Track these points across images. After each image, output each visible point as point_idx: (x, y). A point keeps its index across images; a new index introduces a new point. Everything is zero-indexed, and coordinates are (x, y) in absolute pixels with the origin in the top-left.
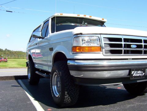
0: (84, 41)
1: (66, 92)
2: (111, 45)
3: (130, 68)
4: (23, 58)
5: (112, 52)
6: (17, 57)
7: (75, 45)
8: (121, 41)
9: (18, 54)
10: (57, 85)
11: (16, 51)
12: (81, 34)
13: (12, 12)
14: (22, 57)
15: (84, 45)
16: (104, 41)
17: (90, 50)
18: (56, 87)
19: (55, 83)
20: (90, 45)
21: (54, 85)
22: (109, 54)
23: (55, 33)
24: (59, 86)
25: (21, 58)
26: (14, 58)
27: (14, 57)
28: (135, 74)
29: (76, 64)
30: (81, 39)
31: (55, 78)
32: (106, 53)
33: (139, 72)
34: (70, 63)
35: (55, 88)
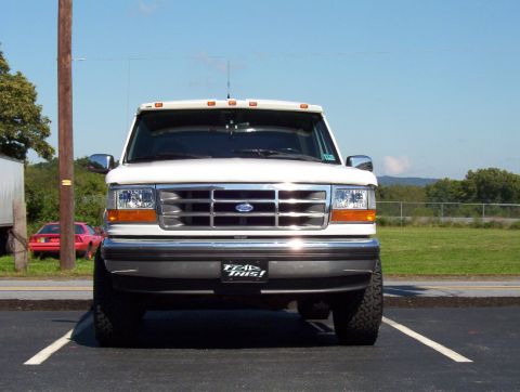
28: (233, 271)
33: (248, 268)
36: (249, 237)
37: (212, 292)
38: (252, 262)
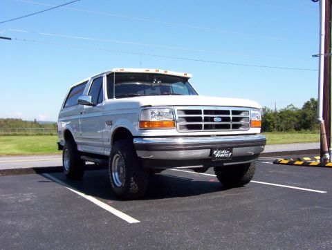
0: (153, 115)
1: (132, 178)
2: (188, 119)
3: (213, 147)
4: (27, 135)
5: (190, 127)
6: (11, 133)
7: (142, 119)
8: (201, 114)
9: (11, 124)
10: (119, 171)
11: (8, 120)
12: (150, 106)
13: (10, 39)
14: (22, 133)
15: (153, 120)
16: (178, 114)
17: (161, 125)
18: (117, 174)
19: (116, 169)
20: (161, 120)
21: (115, 172)
22: (185, 130)
23: (115, 100)
24: (121, 172)
25: (22, 135)
26: (5, 135)
27: (6, 133)
28: (218, 154)
29: (144, 142)
30: (149, 112)
31: (115, 163)
32: (181, 128)
33: (224, 152)
34: (136, 141)
35: (115, 175)
36: (217, 135)
37: (202, 166)
38: (226, 149)
